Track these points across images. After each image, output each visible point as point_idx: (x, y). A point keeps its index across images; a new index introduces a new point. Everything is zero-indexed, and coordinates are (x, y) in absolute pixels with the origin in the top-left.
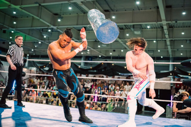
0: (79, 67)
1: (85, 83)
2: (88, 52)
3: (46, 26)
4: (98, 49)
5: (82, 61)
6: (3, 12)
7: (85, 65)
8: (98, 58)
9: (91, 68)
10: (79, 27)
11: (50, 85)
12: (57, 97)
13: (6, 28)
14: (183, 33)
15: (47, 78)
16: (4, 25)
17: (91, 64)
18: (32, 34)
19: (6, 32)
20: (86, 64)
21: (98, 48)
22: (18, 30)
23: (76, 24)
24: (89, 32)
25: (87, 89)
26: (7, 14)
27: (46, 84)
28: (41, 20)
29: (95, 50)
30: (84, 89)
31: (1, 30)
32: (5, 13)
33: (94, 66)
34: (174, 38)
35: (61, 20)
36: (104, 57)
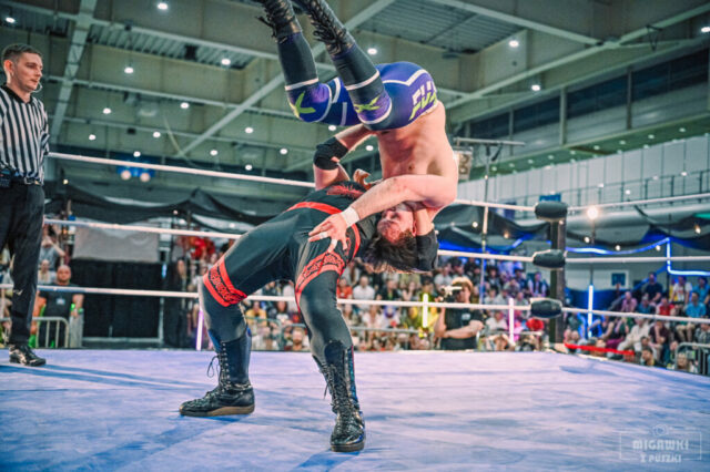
14: (129, 70)
34: (94, 80)
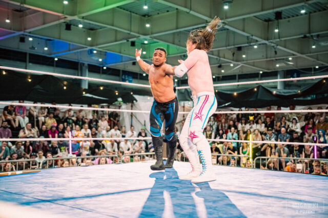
0: (274, 92)
1: (288, 123)
2: (289, 61)
3: (203, 23)
4: (310, 53)
5: (279, 80)
6: (127, 10)
7: (285, 88)
8: (313, 72)
9: (299, 91)
10: (266, 14)
11: (221, 132)
12: (236, 152)
13: (135, 37)
15: (214, 119)
16: (132, 33)
17: (298, 85)
18: (179, 41)
19: (136, 44)
20: (287, 85)
21: (311, 51)
22: (155, 38)
23: (260, 8)
24: (289, 21)
25: (295, 135)
26: (133, 13)
27: (213, 129)
28: (192, 12)
29: (304, 56)
30: (288, 135)
31: (128, 41)
32: (130, 11)
33: (304, 88)
35: (230, 7)
36: (326, 67)
